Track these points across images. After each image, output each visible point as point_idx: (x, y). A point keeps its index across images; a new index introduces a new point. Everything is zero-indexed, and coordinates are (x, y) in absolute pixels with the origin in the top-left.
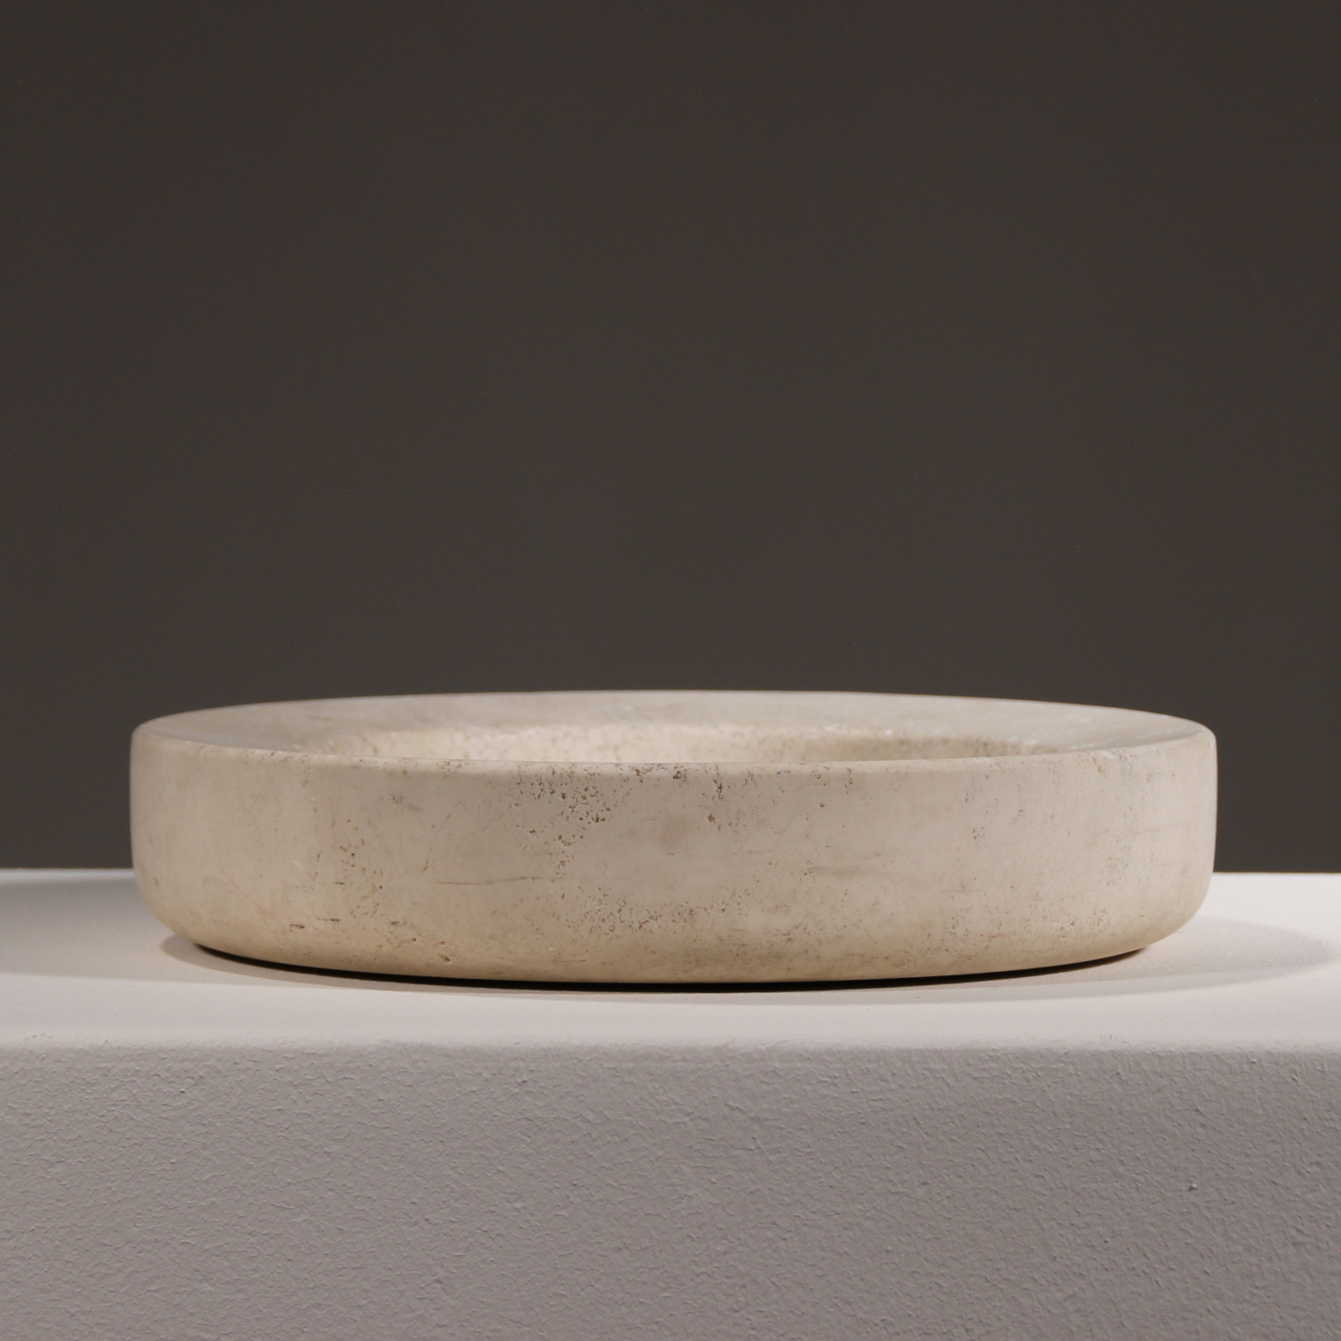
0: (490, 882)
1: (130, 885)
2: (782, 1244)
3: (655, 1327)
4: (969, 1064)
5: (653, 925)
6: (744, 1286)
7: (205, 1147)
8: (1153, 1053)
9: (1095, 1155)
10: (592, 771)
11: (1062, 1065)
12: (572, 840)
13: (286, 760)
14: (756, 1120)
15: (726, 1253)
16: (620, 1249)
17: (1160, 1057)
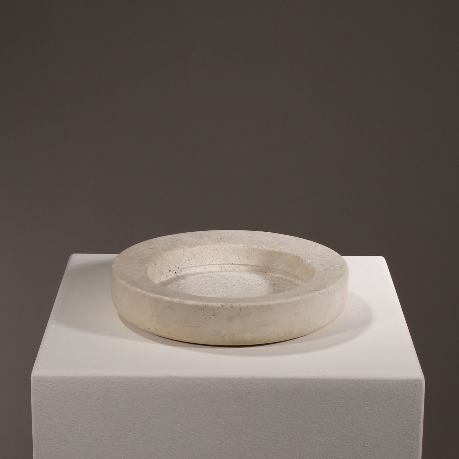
0: (190, 327)
2: (253, 417)
3: (226, 433)
4: (294, 381)
6: (245, 425)
8: (333, 379)
9: (320, 400)
10: (212, 305)
11: (314, 382)
12: (208, 319)
13: (145, 294)
14: (248, 392)
15: (241, 418)
16: (218, 418)
17: (335, 380)
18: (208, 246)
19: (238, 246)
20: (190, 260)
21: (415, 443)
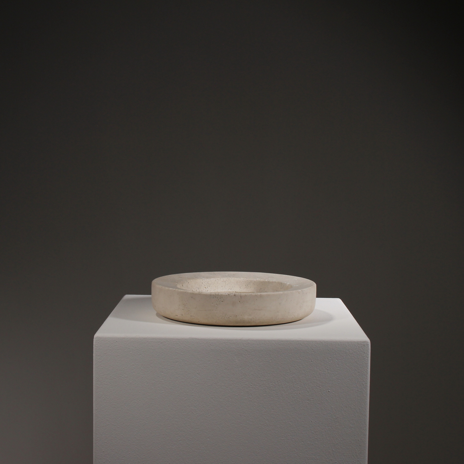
0: (206, 311)
1: (150, 298)
2: (250, 369)
3: (230, 381)
5: (230, 318)
6: (244, 375)
7: (162, 353)
9: (297, 356)
11: (292, 342)
12: (218, 305)
14: (246, 350)
15: (241, 370)
16: (225, 369)
17: (307, 341)
18: (219, 279)
19: (240, 279)
20: (206, 287)
21: (364, 390)
